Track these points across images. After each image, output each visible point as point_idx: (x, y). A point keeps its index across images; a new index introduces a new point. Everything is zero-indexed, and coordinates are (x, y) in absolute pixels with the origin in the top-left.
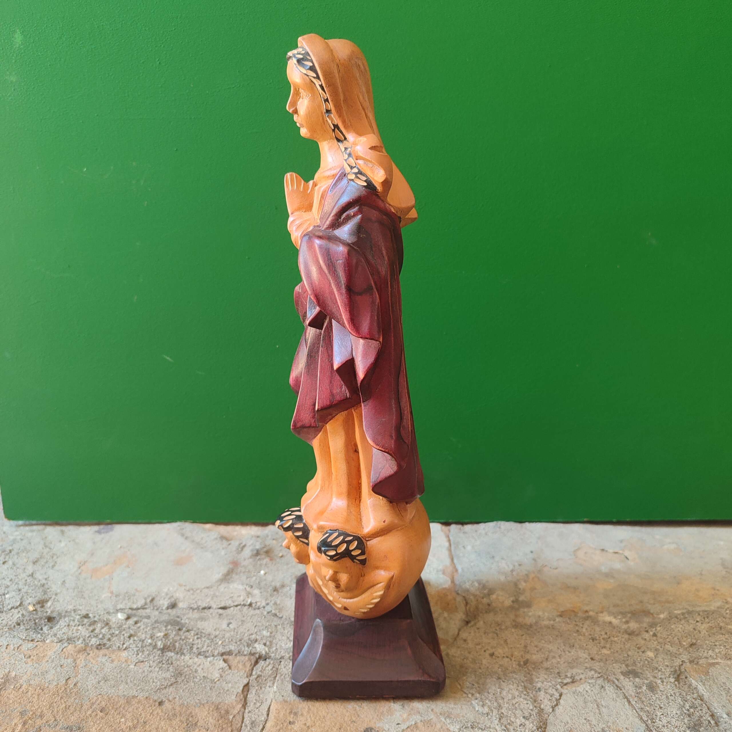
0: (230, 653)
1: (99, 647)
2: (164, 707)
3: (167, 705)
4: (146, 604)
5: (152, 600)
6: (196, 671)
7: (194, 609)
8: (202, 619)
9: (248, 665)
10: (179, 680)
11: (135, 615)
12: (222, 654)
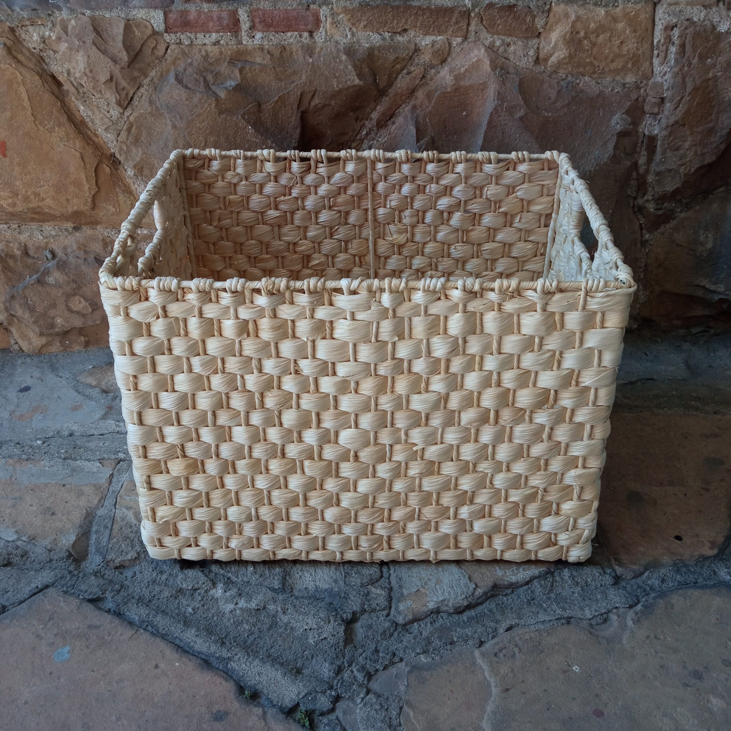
0: (103, 459)
1: (27, 460)
2: (66, 487)
3: (68, 486)
4: (54, 434)
5: (58, 432)
6: (84, 469)
7: (83, 436)
8: (89, 441)
9: (113, 464)
10: (74, 474)
11: (47, 441)
12: (99, 460)
